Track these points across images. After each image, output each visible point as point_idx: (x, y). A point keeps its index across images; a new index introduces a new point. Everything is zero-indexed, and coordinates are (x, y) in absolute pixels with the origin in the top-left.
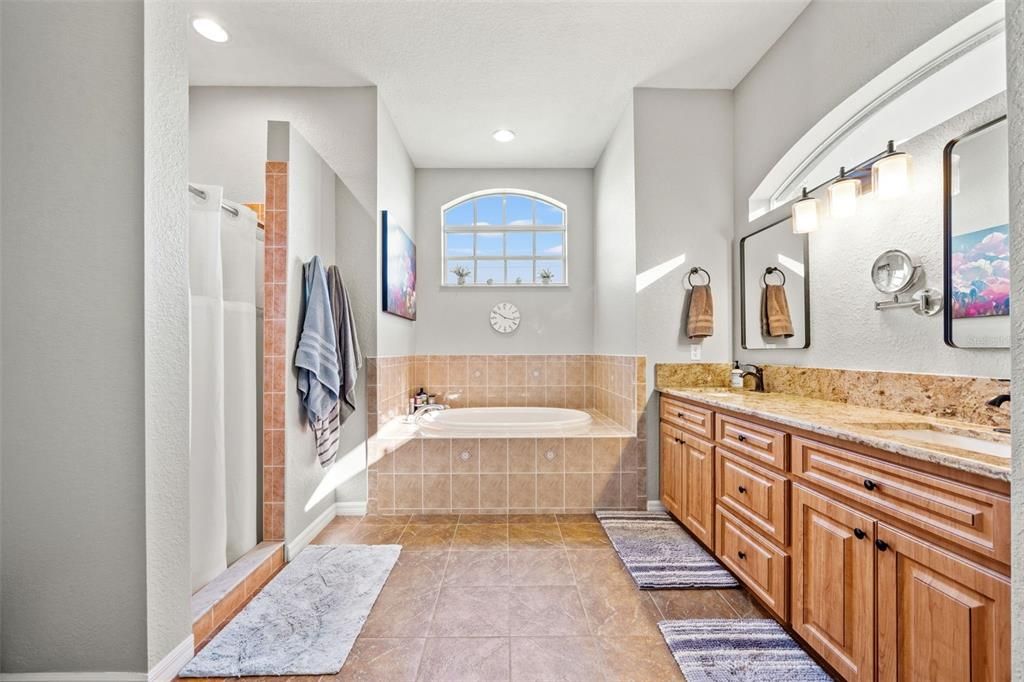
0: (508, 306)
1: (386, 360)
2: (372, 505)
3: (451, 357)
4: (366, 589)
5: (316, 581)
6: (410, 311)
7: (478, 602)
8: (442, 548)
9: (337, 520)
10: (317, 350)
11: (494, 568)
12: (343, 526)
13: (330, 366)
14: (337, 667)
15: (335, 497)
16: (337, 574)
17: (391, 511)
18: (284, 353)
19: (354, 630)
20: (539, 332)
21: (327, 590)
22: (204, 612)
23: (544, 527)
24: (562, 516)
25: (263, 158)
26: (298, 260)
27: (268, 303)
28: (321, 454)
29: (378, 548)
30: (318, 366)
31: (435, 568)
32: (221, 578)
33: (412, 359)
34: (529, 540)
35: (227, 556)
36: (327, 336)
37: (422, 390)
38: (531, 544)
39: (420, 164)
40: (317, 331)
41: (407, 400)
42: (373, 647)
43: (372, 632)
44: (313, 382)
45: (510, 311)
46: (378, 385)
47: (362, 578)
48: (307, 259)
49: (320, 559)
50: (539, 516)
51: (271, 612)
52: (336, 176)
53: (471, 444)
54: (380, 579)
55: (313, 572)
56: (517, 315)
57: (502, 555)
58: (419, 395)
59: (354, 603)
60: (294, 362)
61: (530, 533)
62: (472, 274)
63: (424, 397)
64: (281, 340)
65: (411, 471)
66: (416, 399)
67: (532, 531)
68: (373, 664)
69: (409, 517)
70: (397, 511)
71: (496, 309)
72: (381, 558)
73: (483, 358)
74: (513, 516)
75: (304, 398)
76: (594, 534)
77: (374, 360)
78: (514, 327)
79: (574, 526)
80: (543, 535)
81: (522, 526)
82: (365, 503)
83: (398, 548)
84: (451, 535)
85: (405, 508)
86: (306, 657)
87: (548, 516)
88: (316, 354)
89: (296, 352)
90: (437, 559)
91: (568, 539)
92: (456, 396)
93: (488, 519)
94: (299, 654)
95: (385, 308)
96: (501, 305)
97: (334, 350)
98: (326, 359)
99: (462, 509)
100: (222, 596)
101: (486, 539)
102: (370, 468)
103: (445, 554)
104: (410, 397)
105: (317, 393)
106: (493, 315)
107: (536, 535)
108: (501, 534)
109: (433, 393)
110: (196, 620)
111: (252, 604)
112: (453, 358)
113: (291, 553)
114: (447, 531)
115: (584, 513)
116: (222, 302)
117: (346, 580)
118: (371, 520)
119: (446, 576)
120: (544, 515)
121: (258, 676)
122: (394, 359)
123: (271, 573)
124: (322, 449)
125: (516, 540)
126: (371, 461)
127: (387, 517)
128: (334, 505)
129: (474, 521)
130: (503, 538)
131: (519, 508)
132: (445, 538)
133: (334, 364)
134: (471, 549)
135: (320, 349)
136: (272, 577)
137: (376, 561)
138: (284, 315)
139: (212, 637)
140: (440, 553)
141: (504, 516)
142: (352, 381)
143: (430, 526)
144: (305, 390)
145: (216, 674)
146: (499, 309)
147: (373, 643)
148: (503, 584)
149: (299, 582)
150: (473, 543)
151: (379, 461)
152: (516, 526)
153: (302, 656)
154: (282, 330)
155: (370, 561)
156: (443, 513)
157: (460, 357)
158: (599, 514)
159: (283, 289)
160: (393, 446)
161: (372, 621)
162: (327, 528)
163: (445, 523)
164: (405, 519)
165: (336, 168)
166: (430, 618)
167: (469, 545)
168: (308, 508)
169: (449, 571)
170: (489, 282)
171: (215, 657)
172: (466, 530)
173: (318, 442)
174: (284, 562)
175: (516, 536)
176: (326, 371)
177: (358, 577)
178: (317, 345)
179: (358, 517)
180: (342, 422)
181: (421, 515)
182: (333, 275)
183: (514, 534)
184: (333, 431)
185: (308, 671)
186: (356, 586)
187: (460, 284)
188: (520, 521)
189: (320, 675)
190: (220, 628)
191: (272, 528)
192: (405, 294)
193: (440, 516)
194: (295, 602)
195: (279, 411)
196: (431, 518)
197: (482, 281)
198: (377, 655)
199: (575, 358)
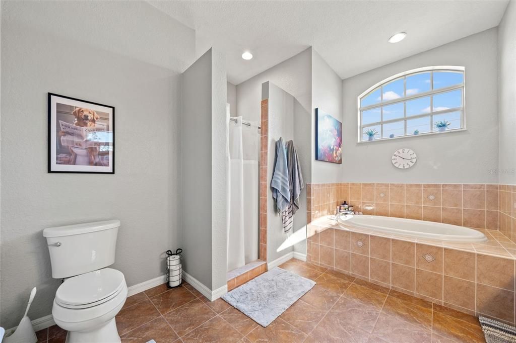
0: (406, 150)
1: (318, 185)
2: (309, 257)
3: (363, 184)
4: (291, 296)
5: (273, 283)
6: (336, 159)
7: (345, 333)
8: (337, 293)
9: (293, 260)
10: (279, 179)
11: (365, 318)
12: (294, 263)
13: (286, 188)
14: (265, 325)
15: (293, 249)
16: (282, 284)
17: (318, 264)
18: (267, 181)
19: (279, 312)
20: (435, 167)
21: (276, 289)
22: (232, 278)
23: (417, 308)
24: (440, 307)
25: (260, 100)
26: (273, 140)
27: (262, 160)
28: (284, 227)
29: (304, 279)
30: (280, 187)
31: (329, 302)
32: (241, 268)
33: (339, 185)
34: (401, 312)
35: (245, 260)
36: (284, 173)
37: (345, 202)
38: (401, 315)
39: (344, 77)
40: (280, 171)
41: (335, 207)
42: (283, 325)
43: (286, 317)
44: (278, 194)
45: (408, 153)
46: (312, 198)
47: (291, 291)
48: (277, 139)
49: (279, 274)
50: (417, 299)
51: (254, 288)
52: (294, 98)
53: (364, 237)
54: (299, 294)
55: (274, 279)
56: (415, 156)
57: (374, 313)
58: (343, 205)
59: (284, 300)
60: (271, 185)
61: (403, 307)
62: (380, 133)
63: (346, 206)
64: (266, 176)
65: (328, 245)
66: (340, 207)
67: (406, 307)
68: (280, 333)
69: (327, 269)
70: (321, 264)
71: (396, 153)
72: (303, 284)
73: (387, 185)
74: (395, 291)
75: (276, 201)
76: (470, 333)
77: (310, 185)
78: (411, 164)
79: (449, 318)
80: (415, 314)
81: (399, 301)
82: (306, 255)
83: (314, 283)
84: (346, 287)
85: (325, 264)
86: (257, 313)
87: (426, 302)
88: (279, 182)
89: (272, 181)
90: (332, 297)
91: (437, 325)
92: (371, 208)
93: (375, 287)
94: (255, 311)
95: (317, 158)
96: (401, 151)
97: (288, 180)
98: (284, 184)
99: (358, 275)
100: (239, 275)
101: (367, 298)
102: (308, 239)
103: (338, 296)
104: (337, 205)
105: (280, 199)
106: (393, 157)
107: (408, 311)
108: (380, 299)
109: (352, 204)
110: (230, 279)
111: (249, 282)
112: (365, 185)
113: (269, 268)
114: (344, 284)
115: (465, 312)
116: (242, 160)
117: (284, 288)
118: (308, 265)
119: (333, 309)
120: (422, 300)
121: (240, 311)
122: (323, 185)
123: (260, 273)
124: (284, 225)
125: (389, 307)
126: (309, 236)
127: (315, 265)
128: (292, 252)
129: (364, 284)
130: (380, 303)
131: (400, 288)
132: (341, 287)
133: (287, 186)
134: (354, 300)
135: (282, 180)
136: (260, 275)
137: (301, 285)
138: (267, 164)
139: (234, 288)
140: (335, 294)
141: (386, 289)
142: (297, 194)
143: (336, 278)
144: (275, 198)
145: (230, 303)
146: (399, 153)
147: (284, 323)
148: (367, 331)
149: (267, 281)
150: (357, 297)
151: (313, 236)
152: (395, 299)
153: (256, 312)
154: (266, 171)
155: (298, 284)
156: (346, 273)
157: (370, 184)
158: (482, 320)
159: (266, 153)
160: (319, 230)
161: (287, 312)
162: (288, 262)
163: (345, 280)
164: (323, 270)
165: (293, 94)
166: (315, 327)
167: (355, 297)
168: (279, 250)
169: (335, 307)
170: (392, 136)
171: (232, 297)
172: (356, 288)
173: (283, 222)
174: (266, 270)
175: (390, 304)
176: (284, 190)
177: (290, 289)
178: (280, 178)
179: (303, 261)
180: (293, 214)
181: (333, 270)
182: (290, 145)
183: (389, 303)
184: (290, 218)
185: (255, 320)
186: (287, 292)
187: (369, 140)
188: (398, 297)
189: (259, 324)
190: (238, 287)
191: (262, 255)
192: (332, 150)
193: (344, 274)
194: (263, 289)
195: (265, 206)
196: (338, 274)
197: (386, 136)
198: (282, 330)
199: (474, 187)
